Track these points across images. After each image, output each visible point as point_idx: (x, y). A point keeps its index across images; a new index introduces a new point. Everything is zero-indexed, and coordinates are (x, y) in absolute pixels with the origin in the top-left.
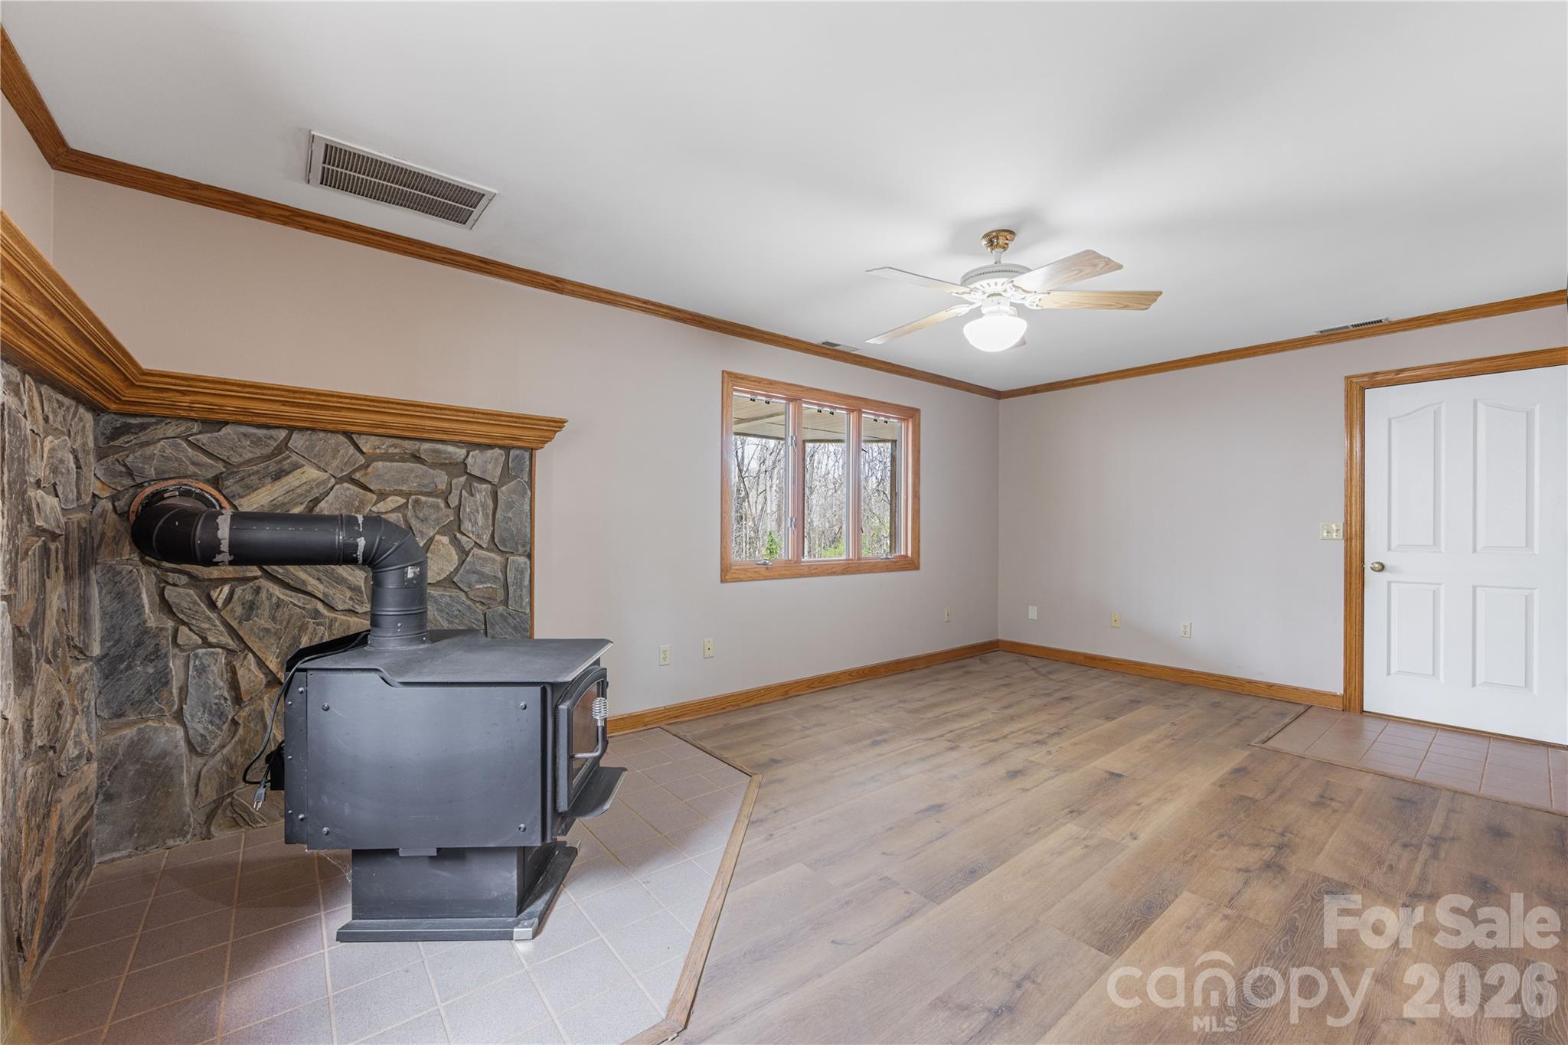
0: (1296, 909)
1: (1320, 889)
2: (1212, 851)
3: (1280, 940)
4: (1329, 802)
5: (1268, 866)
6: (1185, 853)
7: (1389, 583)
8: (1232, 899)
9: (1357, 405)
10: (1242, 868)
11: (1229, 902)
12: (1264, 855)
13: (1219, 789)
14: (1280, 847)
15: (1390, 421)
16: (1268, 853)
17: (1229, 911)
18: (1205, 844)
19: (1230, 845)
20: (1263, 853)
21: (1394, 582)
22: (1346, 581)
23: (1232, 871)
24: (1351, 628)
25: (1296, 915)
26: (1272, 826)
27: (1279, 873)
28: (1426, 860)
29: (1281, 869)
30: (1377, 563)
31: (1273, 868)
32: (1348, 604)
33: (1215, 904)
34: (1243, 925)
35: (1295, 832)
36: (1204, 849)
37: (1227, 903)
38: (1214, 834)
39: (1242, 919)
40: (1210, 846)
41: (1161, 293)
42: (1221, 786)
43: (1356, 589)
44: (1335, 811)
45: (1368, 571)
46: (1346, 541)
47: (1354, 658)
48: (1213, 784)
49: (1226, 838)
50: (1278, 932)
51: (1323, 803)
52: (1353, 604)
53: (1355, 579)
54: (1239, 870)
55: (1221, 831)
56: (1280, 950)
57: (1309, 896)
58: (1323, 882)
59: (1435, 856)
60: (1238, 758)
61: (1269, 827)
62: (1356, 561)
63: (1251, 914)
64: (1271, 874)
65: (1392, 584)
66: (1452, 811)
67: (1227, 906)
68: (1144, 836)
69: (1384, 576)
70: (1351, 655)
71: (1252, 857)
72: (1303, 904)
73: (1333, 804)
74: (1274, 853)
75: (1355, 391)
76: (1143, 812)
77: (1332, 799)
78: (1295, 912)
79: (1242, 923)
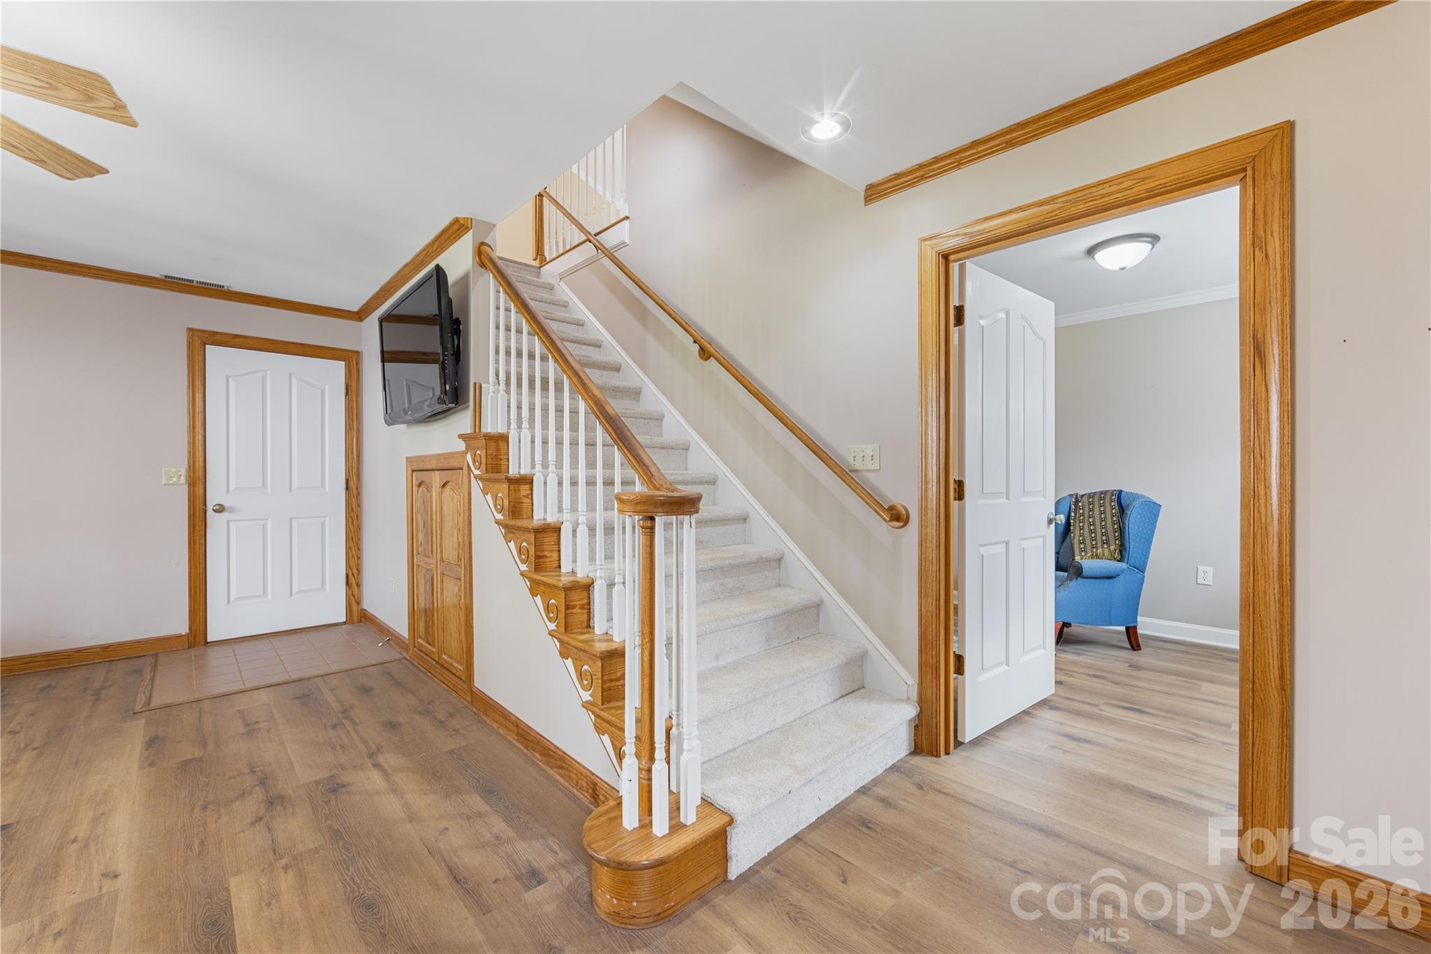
0: (324, 818)
1: (322, 792)
2: (212, 826)
3: (339, 848)
4: (256, 726)
5: (270, 803)
6: (189, 847)
7: (228, 522)
8: (274, 851)
9: (198, 357)
10: (253, 820)
11: (275, 854)
12: (258, 797)
13: (153, 769)
14: (263, 782)
15: (228, 378)
16: (259, 793)
17: (283, 862)
18: (199, 826)
19: (222, 810)
20: (255, 796)
21: (232, 521)
22: (189, 524)
23: (249, 829)
24: (196, 567)
25: (329, 822)
26: (236, 771)
27: (283, 802)
28: (354, 729)
29: (282, 799)
30: (217, 505)
31: (274, 802)
32: (192, 545)
33: (266, 866)
34: (304, 861)
35: (260, 764)
36: (203, 830)
37: (275, 857)
38: (197, 811)
39: (299, 858)
40: (205, 824)
41: (108, 172)
42: (152, 765)
43: (199, 531)
44: (269, 730)
45: (210, 513)
46: (190, 486)
47: (198, 595)
48: (140, 768)
49: (211, 806)
50: (332, 844)
51: (254, 730)
52: (197, 546)
53: (199, 522)
54: (253, 824)
55: (200, 804)
56: (345, 854)
57: (321, 803)
58: (317, 785)
59: (355, 724)
60: (138, 731)
61: (235, 773)
62: (199, 505)
63: (301, 848)
64: (279, 808)
65: (231, 523)
66: (332, 690)
67: (277, 860)
68: (123, 864)
69: (224, 516)
70: (195, 593)
71: (252, 805)
72: (324, 811)
73: (262, 725)
74: (263, 791)
75: (197, 344)
76: (92, 845)
77: (256, 723)
78: (326, 821)
79: (302, 861)
